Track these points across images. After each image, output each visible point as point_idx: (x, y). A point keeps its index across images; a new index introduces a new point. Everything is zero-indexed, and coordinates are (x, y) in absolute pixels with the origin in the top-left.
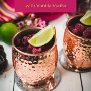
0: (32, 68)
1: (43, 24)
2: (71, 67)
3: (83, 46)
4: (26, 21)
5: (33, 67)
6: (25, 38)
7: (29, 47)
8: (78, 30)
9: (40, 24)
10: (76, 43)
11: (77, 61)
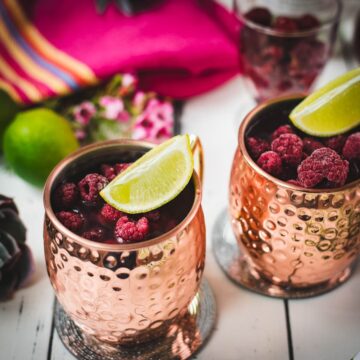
1: (161, 117)
5: (116, 289)
6: (90, 179)
8: (281, 154)
11: (274, 261)
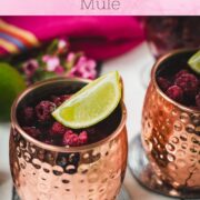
0: (60, 184)
1: (88, 69)
2: (160, 182)
3: (194, 132)
4: (44, 58)
5: (65, 182)
6: (44, 104)
7: (55, 127)
8: (182, 88)
9: (82, 69)
10: (177, 123)
11: (176, 168)
